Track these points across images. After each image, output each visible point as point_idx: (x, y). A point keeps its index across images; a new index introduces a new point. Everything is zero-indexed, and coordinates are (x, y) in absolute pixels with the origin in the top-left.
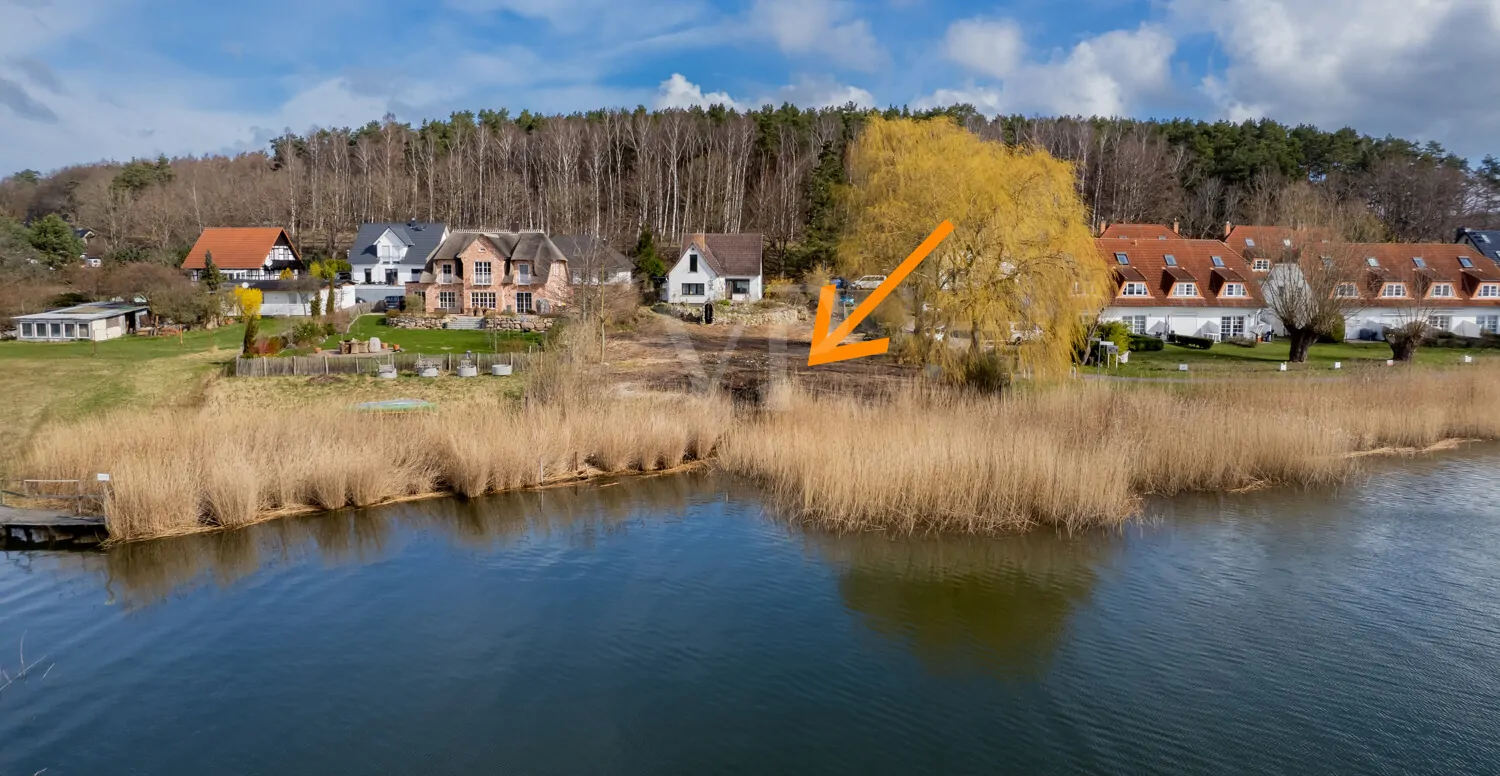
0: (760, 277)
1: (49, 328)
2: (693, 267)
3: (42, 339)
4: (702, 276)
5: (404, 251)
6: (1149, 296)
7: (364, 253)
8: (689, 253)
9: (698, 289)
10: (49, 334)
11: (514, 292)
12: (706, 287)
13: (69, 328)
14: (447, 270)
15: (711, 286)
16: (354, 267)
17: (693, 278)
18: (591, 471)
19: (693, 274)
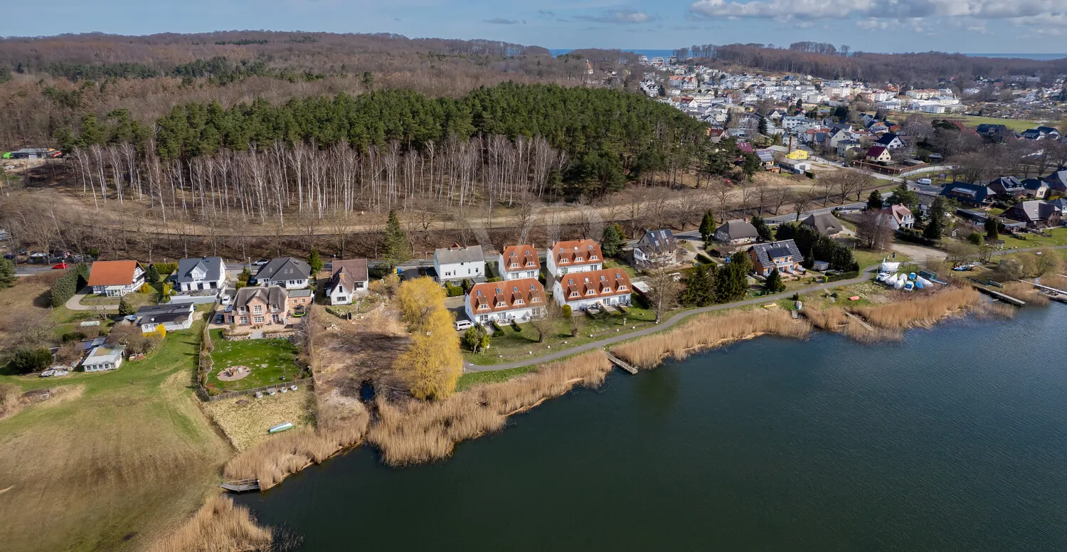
0: (367, 281)
1: (98, 366)
2: (341, 290)
3: (95, 370)
4: (345, 294)
5: (204, 275)
6: (506, 306)
7: (185, 276)
8: (339, 285)
9: (344, 299)
10: (98, 369)
11: (272, 315)
12: (347, 298)
13: (107, 366)
14: (242, 309)
15: (348, 297)
16: (182, 283)
17: (341, 295)
18: (341, 447)
19: (341, 293)
